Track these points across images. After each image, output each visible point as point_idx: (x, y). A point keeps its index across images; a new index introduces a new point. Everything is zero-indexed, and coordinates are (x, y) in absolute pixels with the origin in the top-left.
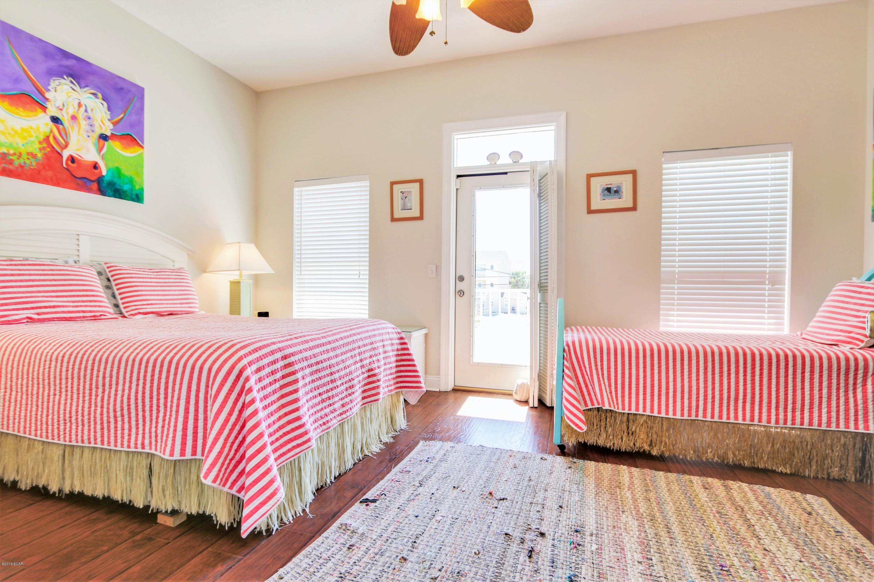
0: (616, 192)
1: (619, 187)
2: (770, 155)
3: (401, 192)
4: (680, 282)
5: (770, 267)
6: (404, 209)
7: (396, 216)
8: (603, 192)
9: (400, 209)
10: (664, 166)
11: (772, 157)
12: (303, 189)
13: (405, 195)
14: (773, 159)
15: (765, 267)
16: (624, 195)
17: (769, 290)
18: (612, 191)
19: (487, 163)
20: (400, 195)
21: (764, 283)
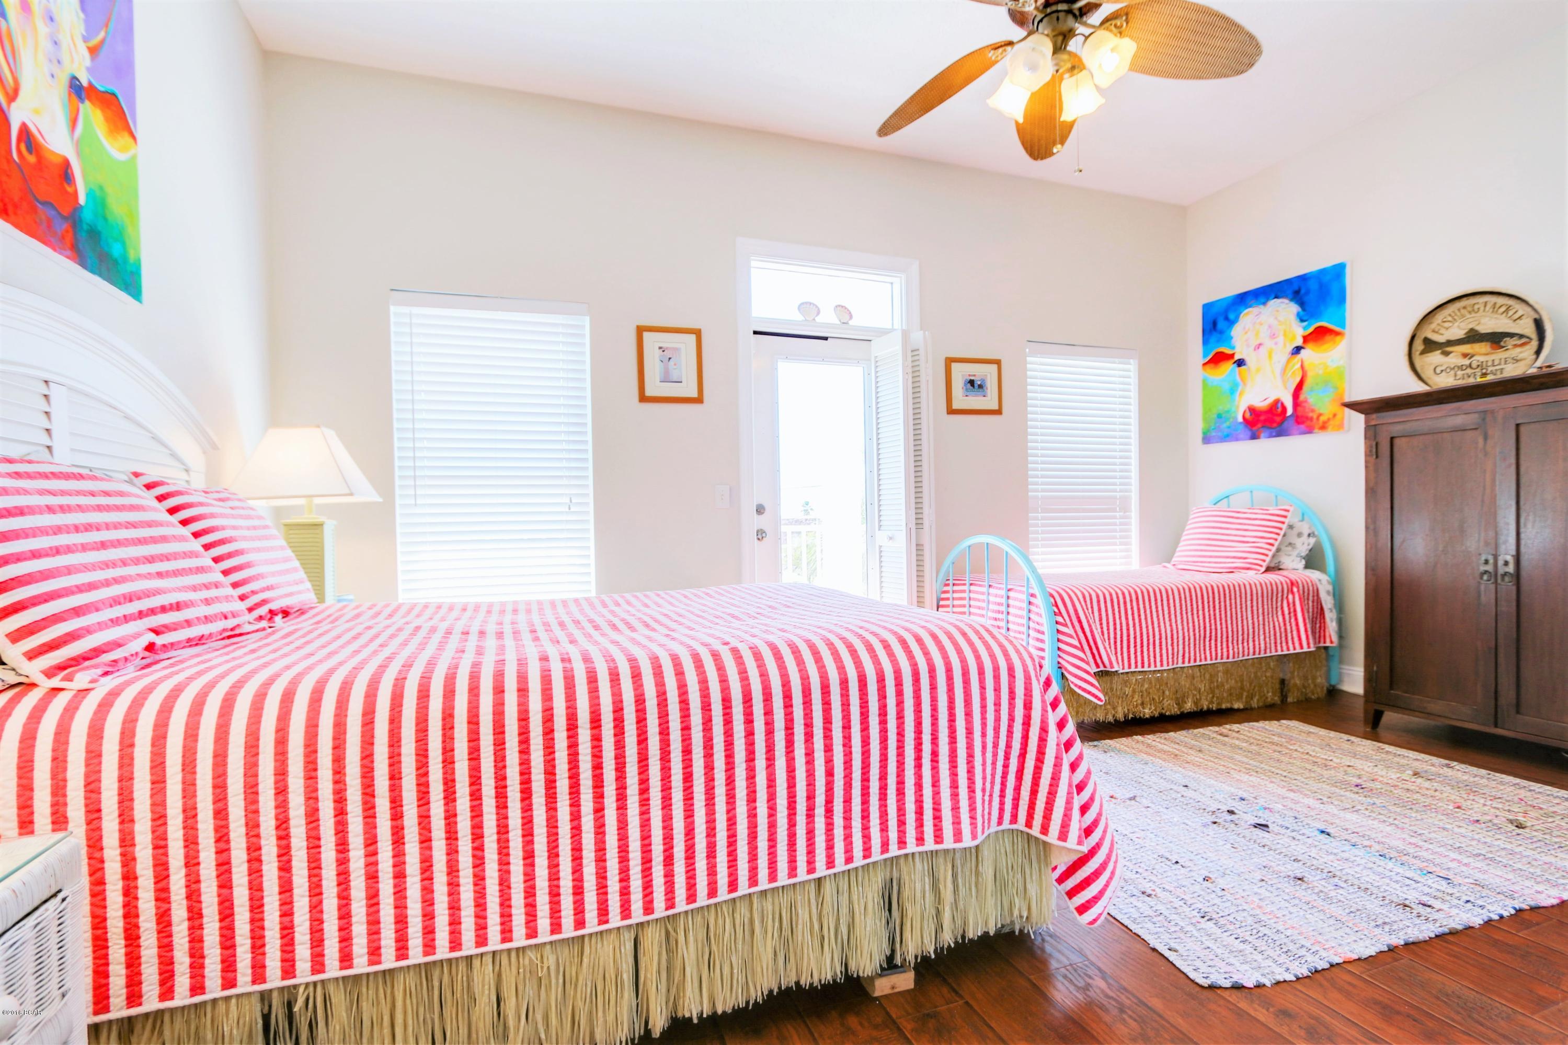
0: (980, 386)
1: (983, 380)
2: (1117, 360)
3: (660, 348)
4: (1045, 511)
5: (1121, 491)
6: (666, 380)
7: (649, 392)
8: (965, 385)
9: (658, 379)
10: (1029, 359)
11: (1120, 363)
12: (416, 310)
13: (668, 354)
14: (1121, 366)
15: (1115, 491)
16: (989, 392)
17: (1121, 518)
18: (976, 385)
19: (799, 317)
20: (658, 353)
21: (1114, 510)
